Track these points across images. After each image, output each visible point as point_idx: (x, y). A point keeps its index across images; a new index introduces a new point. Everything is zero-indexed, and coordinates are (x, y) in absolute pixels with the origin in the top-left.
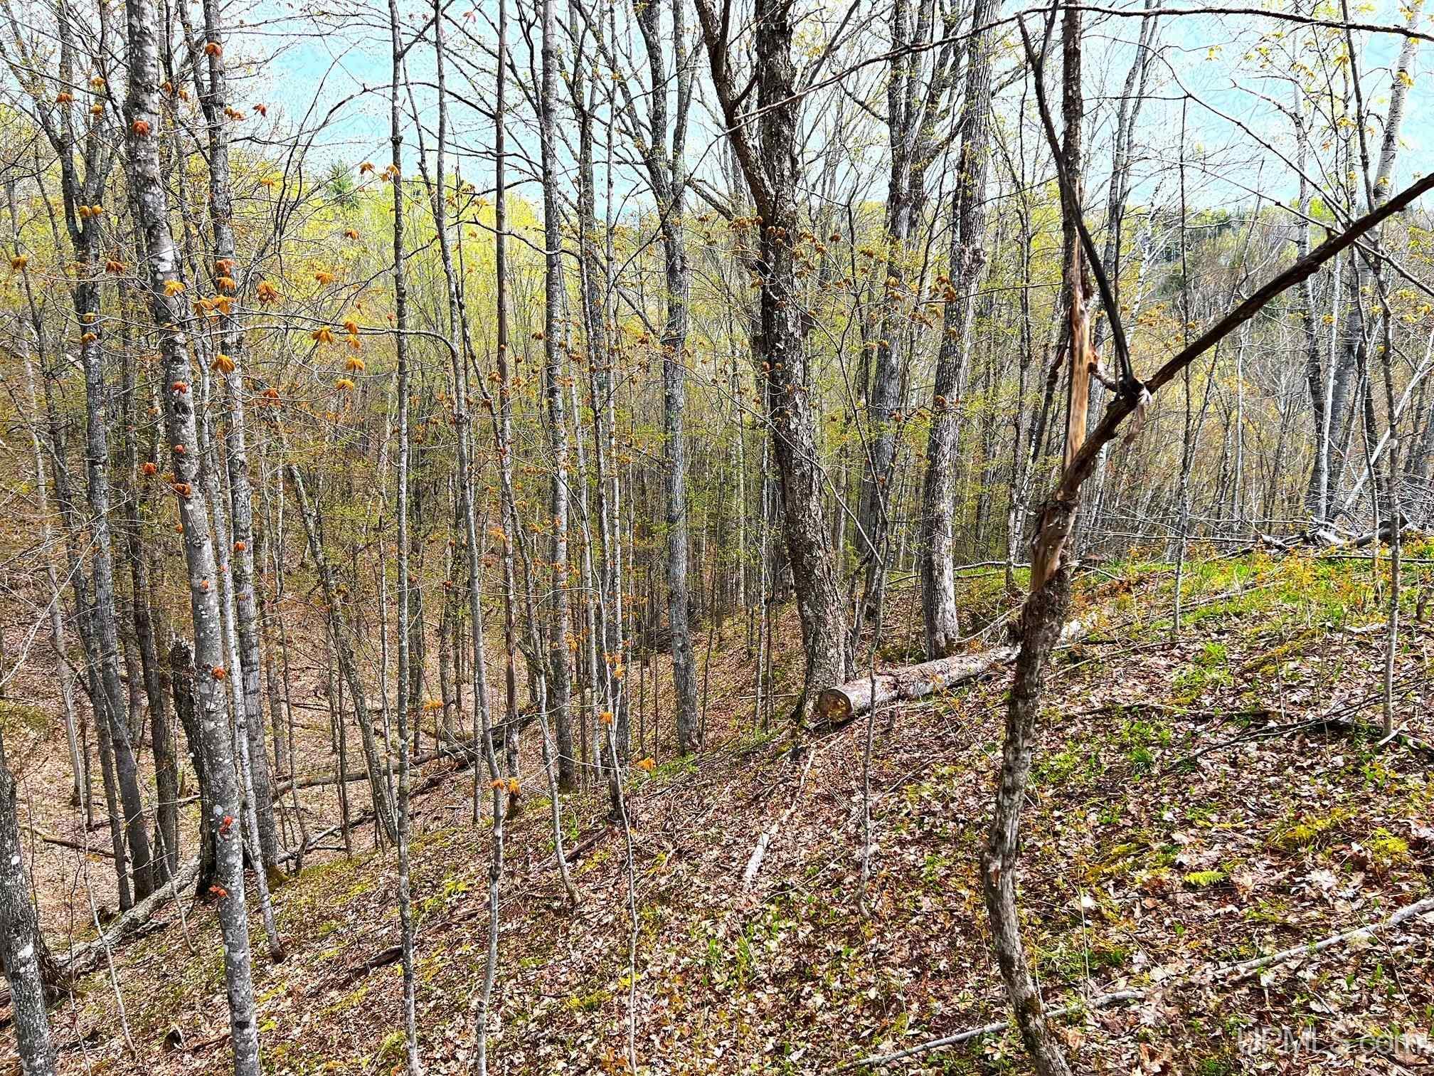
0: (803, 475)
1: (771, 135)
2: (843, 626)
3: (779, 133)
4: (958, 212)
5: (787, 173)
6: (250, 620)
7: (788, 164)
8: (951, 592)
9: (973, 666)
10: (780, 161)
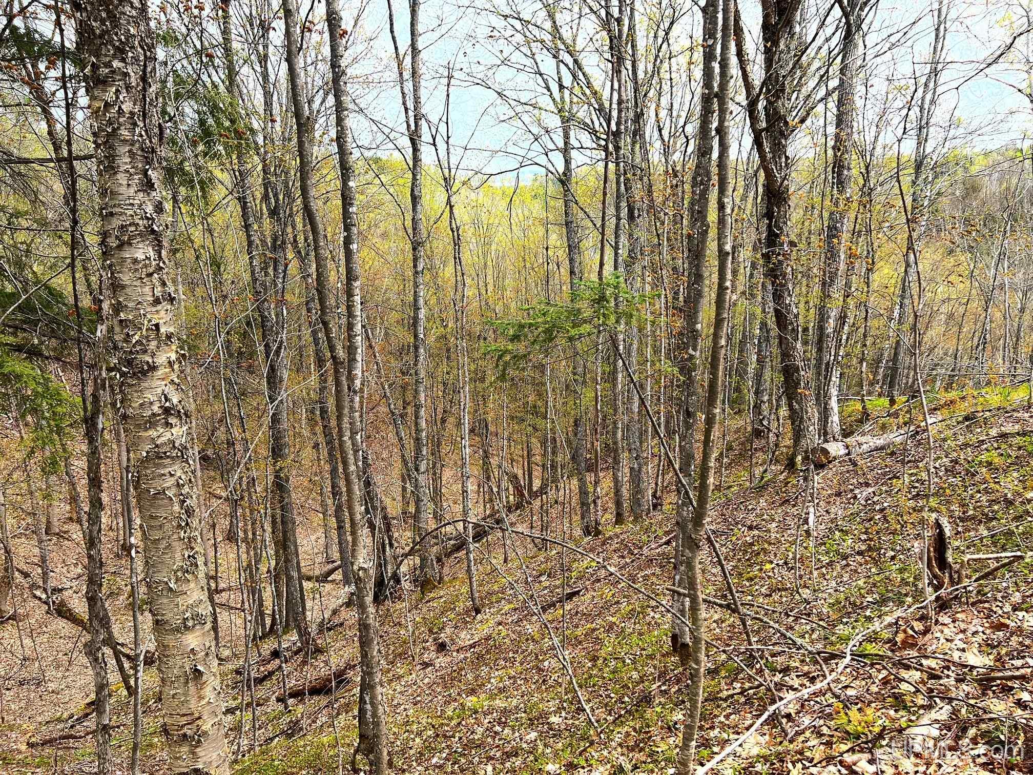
0: (793, 329)
1: (775, 144)
2: (816, 415)
3: (780, 143)
4: (835, 175)
5: (783, 164)
6: (422, 430)
7: (784, 160)
8: (836, 409)
9: (878, 442)
10: (780, 158)
